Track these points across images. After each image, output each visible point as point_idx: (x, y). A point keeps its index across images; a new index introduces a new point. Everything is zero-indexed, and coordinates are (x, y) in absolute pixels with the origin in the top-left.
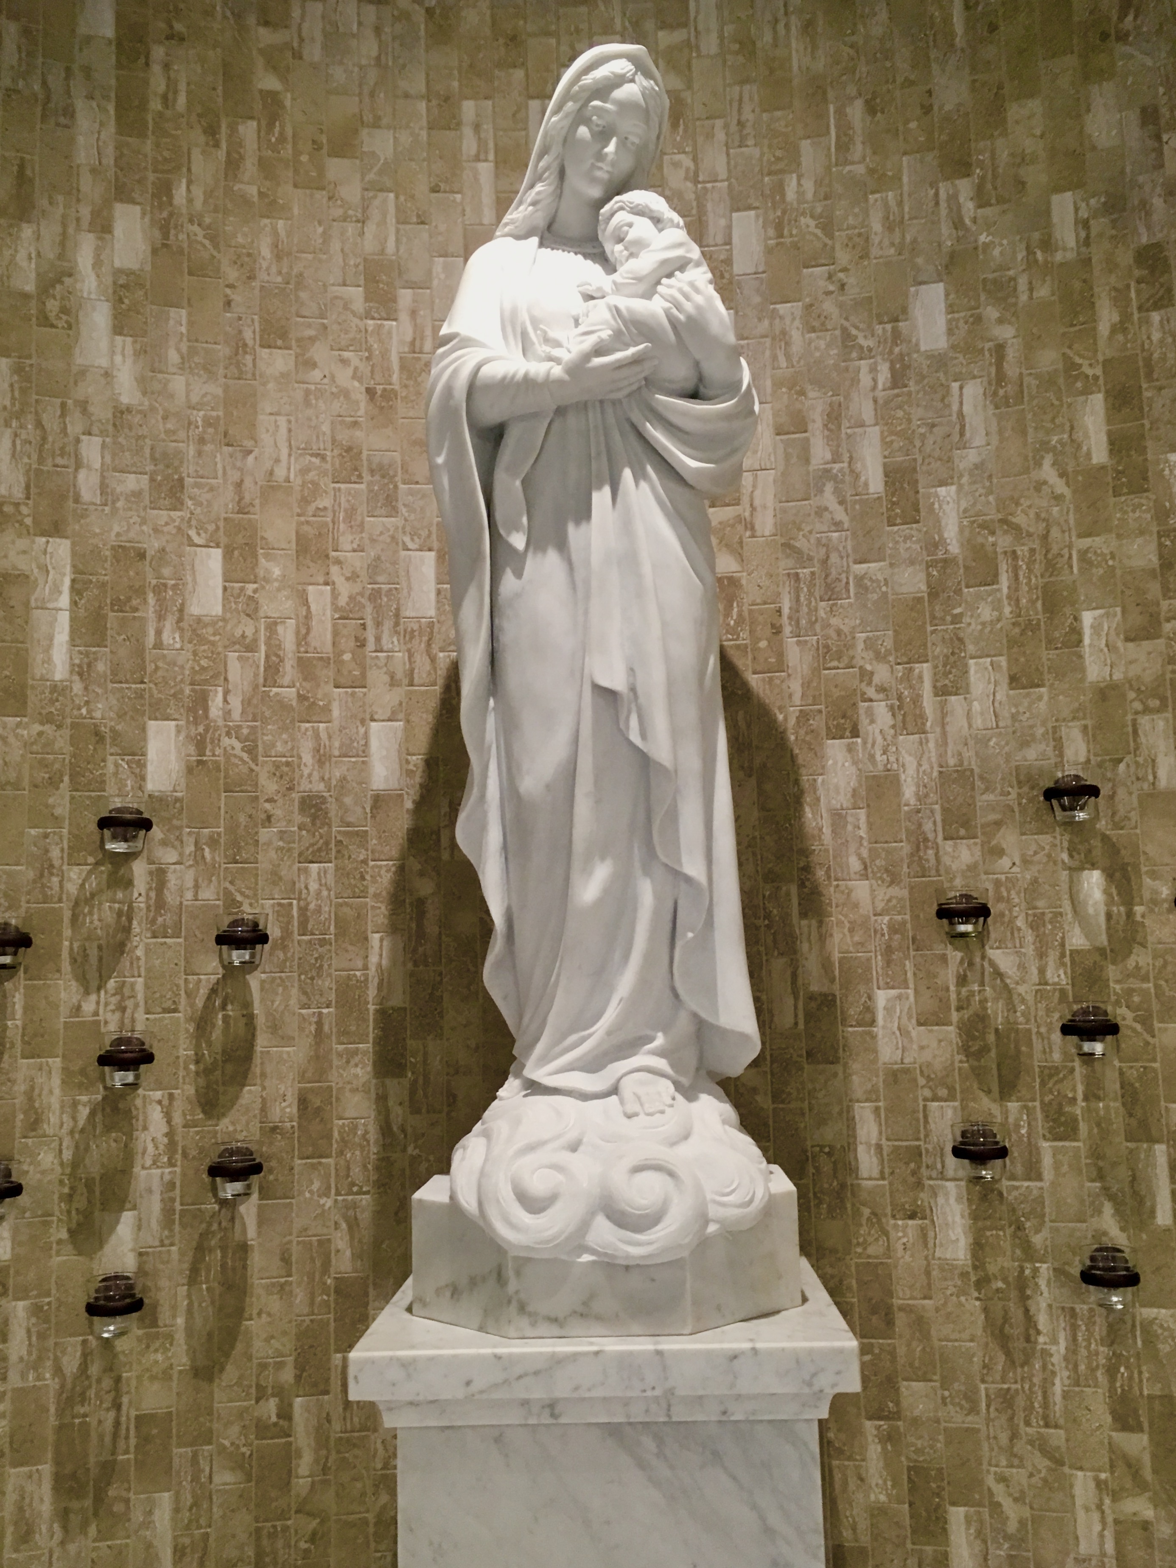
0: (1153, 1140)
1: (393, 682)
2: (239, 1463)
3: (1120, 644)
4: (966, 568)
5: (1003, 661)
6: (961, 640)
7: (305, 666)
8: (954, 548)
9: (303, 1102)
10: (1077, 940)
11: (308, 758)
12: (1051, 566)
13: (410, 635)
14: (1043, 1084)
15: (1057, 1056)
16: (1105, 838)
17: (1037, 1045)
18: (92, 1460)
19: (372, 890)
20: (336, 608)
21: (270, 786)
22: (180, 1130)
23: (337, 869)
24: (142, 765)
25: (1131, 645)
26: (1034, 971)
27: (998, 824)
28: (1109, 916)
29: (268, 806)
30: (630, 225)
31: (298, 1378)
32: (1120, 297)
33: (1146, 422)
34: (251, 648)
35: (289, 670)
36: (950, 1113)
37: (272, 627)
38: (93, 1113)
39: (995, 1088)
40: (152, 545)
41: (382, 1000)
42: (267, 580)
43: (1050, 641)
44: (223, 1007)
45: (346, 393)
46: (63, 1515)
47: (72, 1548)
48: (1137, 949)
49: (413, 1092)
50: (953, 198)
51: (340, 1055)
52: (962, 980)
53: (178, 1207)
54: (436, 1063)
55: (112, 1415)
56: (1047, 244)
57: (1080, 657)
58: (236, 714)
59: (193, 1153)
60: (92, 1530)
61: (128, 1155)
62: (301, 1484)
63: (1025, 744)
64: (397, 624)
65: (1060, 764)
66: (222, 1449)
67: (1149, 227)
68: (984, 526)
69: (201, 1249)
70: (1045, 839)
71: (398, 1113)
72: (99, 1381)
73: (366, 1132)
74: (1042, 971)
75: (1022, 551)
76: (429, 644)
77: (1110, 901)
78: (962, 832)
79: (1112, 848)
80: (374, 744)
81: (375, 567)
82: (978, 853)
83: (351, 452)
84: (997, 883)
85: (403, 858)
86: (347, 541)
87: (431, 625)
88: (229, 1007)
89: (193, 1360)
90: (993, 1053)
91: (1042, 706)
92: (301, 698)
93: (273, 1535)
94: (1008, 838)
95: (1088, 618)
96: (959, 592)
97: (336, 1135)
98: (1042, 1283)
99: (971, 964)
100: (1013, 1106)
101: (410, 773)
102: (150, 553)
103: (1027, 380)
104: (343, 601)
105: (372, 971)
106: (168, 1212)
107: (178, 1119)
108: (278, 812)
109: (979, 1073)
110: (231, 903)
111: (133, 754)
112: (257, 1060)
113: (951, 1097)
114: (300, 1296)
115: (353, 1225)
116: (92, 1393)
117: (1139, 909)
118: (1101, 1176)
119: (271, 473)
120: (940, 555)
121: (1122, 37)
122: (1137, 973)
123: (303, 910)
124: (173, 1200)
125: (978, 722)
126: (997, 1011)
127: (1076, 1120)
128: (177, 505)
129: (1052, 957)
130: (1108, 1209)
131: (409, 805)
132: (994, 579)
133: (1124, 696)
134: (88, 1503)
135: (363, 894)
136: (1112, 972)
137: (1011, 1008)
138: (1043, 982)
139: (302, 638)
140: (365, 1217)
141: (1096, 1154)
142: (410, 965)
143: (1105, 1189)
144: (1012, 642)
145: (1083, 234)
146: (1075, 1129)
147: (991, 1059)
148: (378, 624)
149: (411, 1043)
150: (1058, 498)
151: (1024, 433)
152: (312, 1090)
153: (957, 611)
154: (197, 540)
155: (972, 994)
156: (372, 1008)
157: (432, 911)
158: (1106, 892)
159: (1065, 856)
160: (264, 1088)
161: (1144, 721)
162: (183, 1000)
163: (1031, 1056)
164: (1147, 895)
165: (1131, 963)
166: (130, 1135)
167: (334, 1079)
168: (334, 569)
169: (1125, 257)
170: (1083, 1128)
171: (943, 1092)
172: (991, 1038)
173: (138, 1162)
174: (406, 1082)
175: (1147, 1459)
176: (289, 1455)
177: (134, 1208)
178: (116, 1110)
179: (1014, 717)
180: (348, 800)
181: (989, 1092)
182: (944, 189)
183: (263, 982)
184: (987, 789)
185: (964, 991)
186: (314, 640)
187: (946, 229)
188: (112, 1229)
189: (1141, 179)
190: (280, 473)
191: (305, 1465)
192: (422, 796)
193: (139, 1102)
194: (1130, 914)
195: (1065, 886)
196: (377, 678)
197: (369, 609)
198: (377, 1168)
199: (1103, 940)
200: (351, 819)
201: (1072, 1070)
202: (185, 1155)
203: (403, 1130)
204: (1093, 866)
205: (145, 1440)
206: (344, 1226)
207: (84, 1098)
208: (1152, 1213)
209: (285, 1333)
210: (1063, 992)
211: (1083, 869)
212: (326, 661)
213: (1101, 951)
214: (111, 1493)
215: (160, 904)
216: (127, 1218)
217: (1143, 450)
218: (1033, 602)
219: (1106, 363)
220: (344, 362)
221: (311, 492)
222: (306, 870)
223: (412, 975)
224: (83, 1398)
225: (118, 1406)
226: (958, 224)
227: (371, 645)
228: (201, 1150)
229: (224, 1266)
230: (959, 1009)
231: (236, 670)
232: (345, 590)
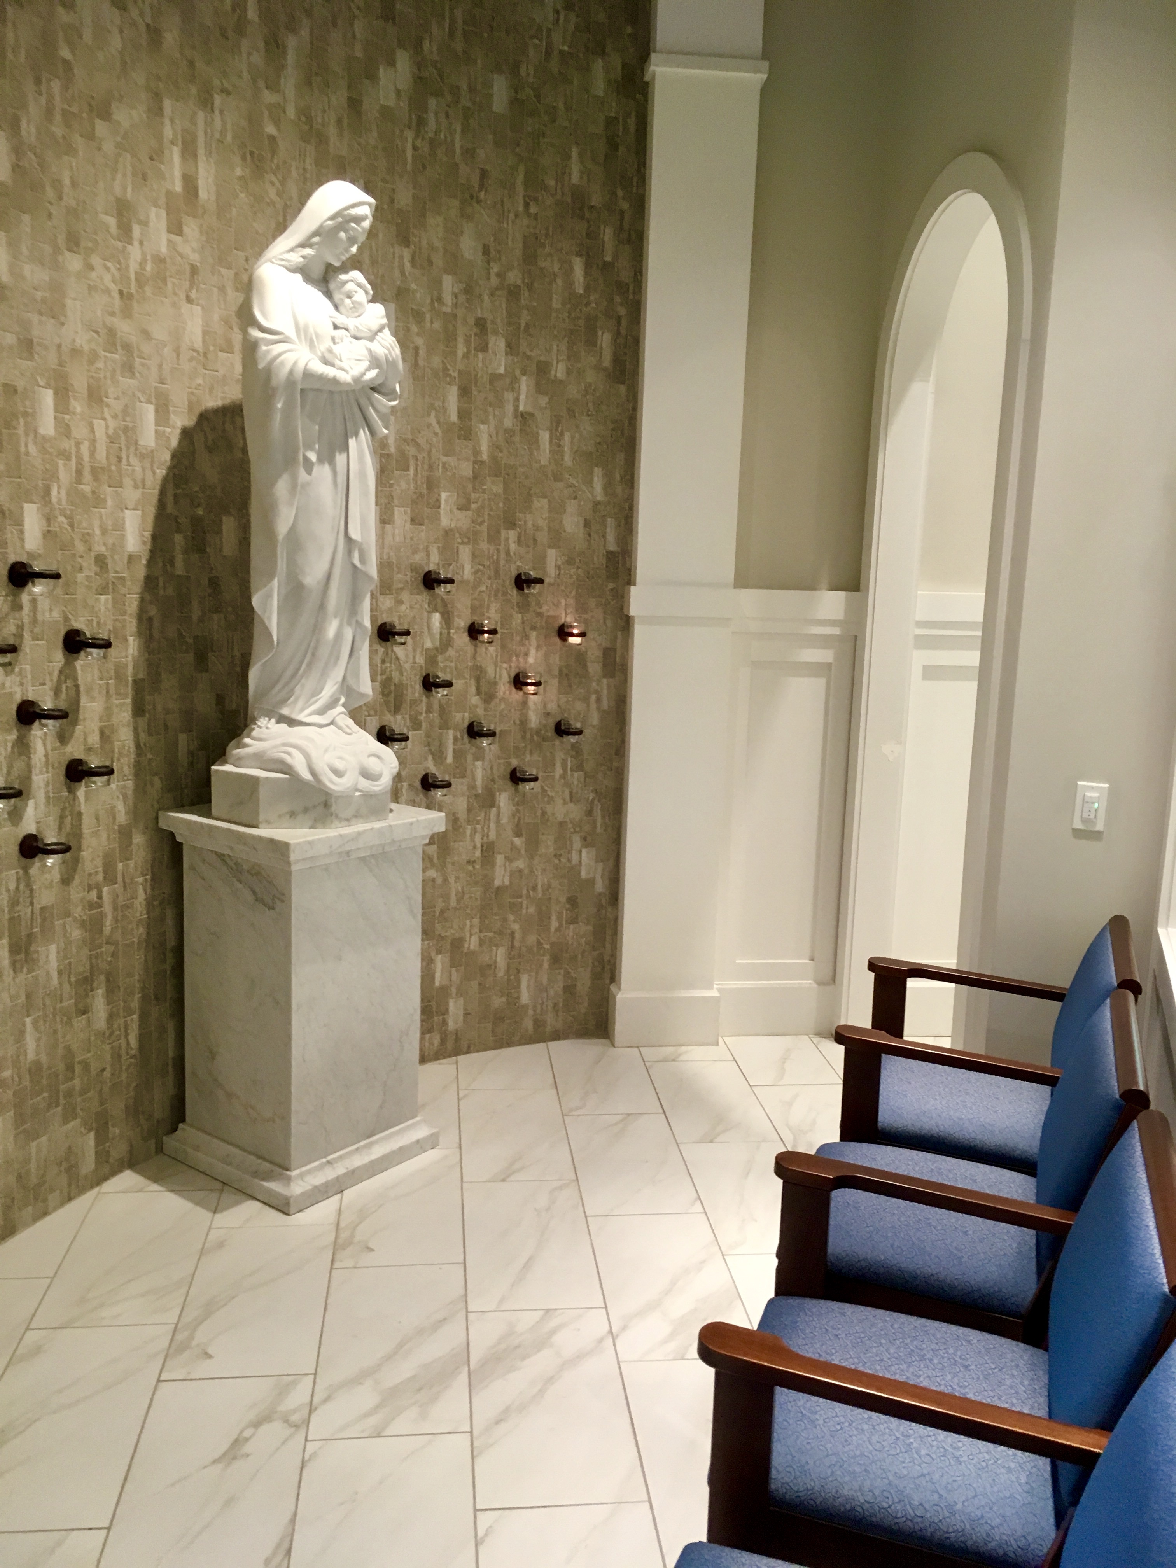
0: (448, 728)
1: (136, 487)
2: (83, 924)
3: (455, 510)
4: (397, 461)
5: (409, 510)
6: (392, 497)
7: (94, 471)
8: (393, 450)
9: (102, 733)
10: (428, 644)
11: (97, 531)
12: (431, 467)
13: (142, 457)
14: (411, 707)
15: (417, 695)
16: (443, 600)
17: (410, 690)
18: (23, 934)
19: (129, 612)
20: (108, 436)
21: (80, 547)
22: (50, 752)
23: (113, 599)
24: (22, 532)
25: (459, 512)
26: (411, 657)
27: (402, 589)
28: (441, 634)
29: (80, 560)
30: (356, 292)
31: (105, 878)
32: (467, 342)
33: (473, 406)
34: (68, 458)
35: (87, 476)
36: (374, 721)
37: (78, 444)
38: (13, 747)
39: (393, 709)
40: (20, 384)
41: (135, 674)
42: (74, 413)
43: (428, 504)
44: (65, 682)
45: (108, 291)
46: (13, 964)
47: (17, 980)
48: (450, 649)
49: (149, 725)
50: (401, 257)
51: (117, 706)
52: (383, 662)
53: (51, 796)
54: (159, 708)
55: (29, 910)
56: (440, 299)
57: (439, 514)
58: (64, 502)
59: (56, 765)
60: (25, 970)
61: (29, 767)
62: (107, 930)
63: (415, 552)
64: (136, 449)
65: (428, 564)
66: (75, 919)
67: (482, 309)
68: (405, 440)
69: (62, 818)
70: (419, 597)
71: (143, 736)
72: (24, 892)
73: (129, 747)
74: (414, 657)
75: (420, 457)
76: (152, 466)
77: (442, 628)
78: (388, 592)
79: (445, 604)
80: (128, 524)
81: (125, 411)
82: (393, 602)
83: (111, 332)
84: (400, 617)
85: (141, 593)
86: (112, 391)
87: (152, 451)
88: (68, 681)
89: (61, 875)
90: (393, 695)
91: (423, 534)
92: (93, 492)
93: (97, 958)
94: (405, 596)
95: (444, 495)
96: (393, 472)
97: (117, 750)
98: (404, 791)
99: (387, 654)
100: (399, 717)
101: (144, 543)
102: (20, 389)
103: (427, 369)
104: (111, 431)
105: (130, 658)
106: (48, 798)
107: (49, 747)
108: (84, 564)
109: (387, 703)
110: (66, 619)
111: (18, 525)
112: (81, 711)
113: (376, 715)
114: (104, 836)
115: (125, 796)
116: (21, 900)
117: (452, 631)
118: (429, 745)
119: (74, 341)
120: (386, 452)
121: (479, 202)
122: (449, 659)
123: (98, 623)
124: (48, 792)
125: (397, 539)
126: (396, 675)
127: (421, 722)
128: (30, 356)
129: (419, 650)
130: (430, 758)
131: (144, 562)
132: (407, 469)
133: (454, 535)
134: (22, 956)
135: (124, 613)
136: (440, 658)
137: (401, 674)
138: (415, 663)
139: (93, 453)
140: (130, 793)
141: (428, 736)
142: (147, 655)
143: (430, 750)
144: (414, 502)
145: (455, 301)
146: (421, 726)
147: (392, 698)
148: (128, 448)
149: (148, 698)
150: (436, 434)
151: (424, 397)
152: (105, 726)
153: (392, 482)
154: (42, 383)
155: (386, 668)
156: (130, 679)
157: (156, 624)
158: (440, 623)
159: (426, 606)
160: (85, 727)
161: (461, 547)
162: (48, 678)
163: (407, 695)
164: (455, 624)
165: (447, 654)
166: (29, 758)
167: (115, 720)
168: (106, 409)
169: (471, 321)
170: (424, 725)
171: (372, 712)
172: (393, 688)
173: (34, 772)
174: (146, 719)
175: (435, 855)
176: (102, 915)
177: (34, 798)
178: (22, 743)
179: (412, 538)
180: (116, 557)
181: (390, 712)
182: (397, 249)
183: (82, 666)
184: (398, 573)
185: (384, 666)
186: (98, 457)
187: (397, 273)
188: (25, 810)
189: (481, 282)
190: (78, 342)
191: (108, 922)
192: (151, 557)
193: (32, 738)
194: (449, 633)
195: (426, 620)
196: (127, 482)
197: (123, 438)
198: (134, 766)
199: (438, 644)
200: (118, 569)
201: (421, 701)
202: (53, 766)
203: (145, 745)
204: (437, 611)
205: (44, 920)
206: (121, 797)
207: (9, 738)
208: (446, 758)
209: (99, 856)
210: (421, 667)
211: (433, 612)
212: (103, 468)
213: (437, 649)
214: (32, 949)
215: (35, 621)
216: (31, 803)
217: (470, 419)
218: (422, 483)
219: (460, 372)
220: (108, 269)
221: (93, 357)
222: (97, 600)
223: (147, 660)
224: (18, 903)
225: (32, 904)
226: (403, 273)
227: (124, 461)
228: (60, 763)
229: (72, 824)
230: (381, 675)
231: (62, 474)
232: (112, 424)
